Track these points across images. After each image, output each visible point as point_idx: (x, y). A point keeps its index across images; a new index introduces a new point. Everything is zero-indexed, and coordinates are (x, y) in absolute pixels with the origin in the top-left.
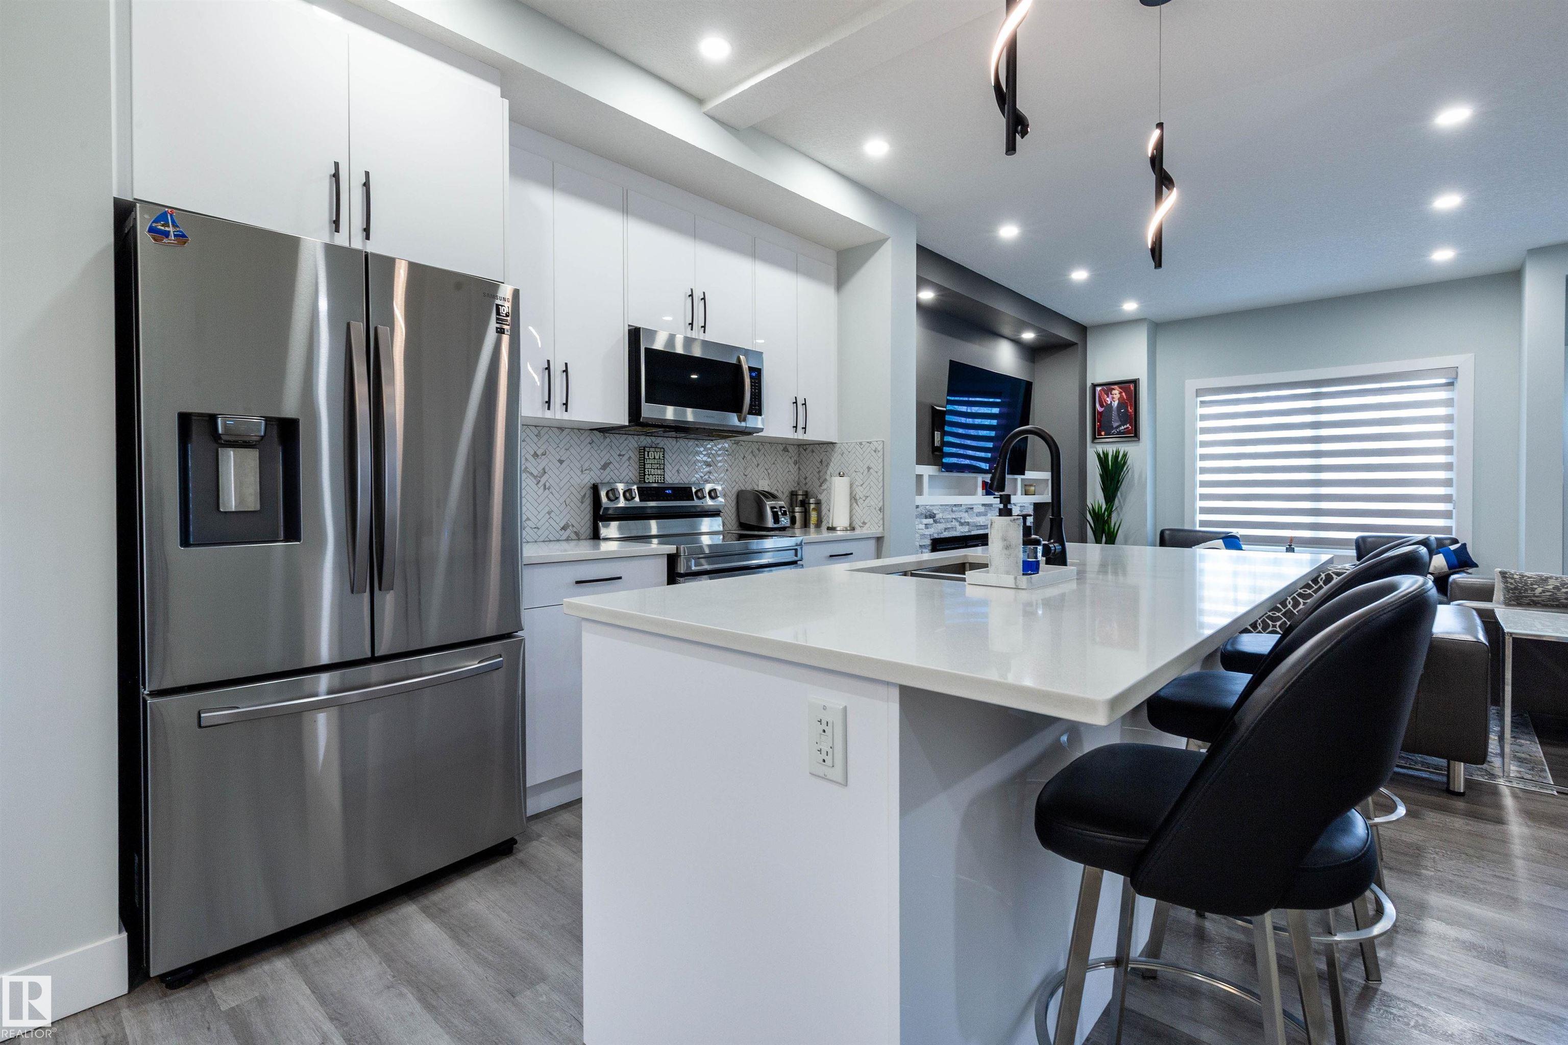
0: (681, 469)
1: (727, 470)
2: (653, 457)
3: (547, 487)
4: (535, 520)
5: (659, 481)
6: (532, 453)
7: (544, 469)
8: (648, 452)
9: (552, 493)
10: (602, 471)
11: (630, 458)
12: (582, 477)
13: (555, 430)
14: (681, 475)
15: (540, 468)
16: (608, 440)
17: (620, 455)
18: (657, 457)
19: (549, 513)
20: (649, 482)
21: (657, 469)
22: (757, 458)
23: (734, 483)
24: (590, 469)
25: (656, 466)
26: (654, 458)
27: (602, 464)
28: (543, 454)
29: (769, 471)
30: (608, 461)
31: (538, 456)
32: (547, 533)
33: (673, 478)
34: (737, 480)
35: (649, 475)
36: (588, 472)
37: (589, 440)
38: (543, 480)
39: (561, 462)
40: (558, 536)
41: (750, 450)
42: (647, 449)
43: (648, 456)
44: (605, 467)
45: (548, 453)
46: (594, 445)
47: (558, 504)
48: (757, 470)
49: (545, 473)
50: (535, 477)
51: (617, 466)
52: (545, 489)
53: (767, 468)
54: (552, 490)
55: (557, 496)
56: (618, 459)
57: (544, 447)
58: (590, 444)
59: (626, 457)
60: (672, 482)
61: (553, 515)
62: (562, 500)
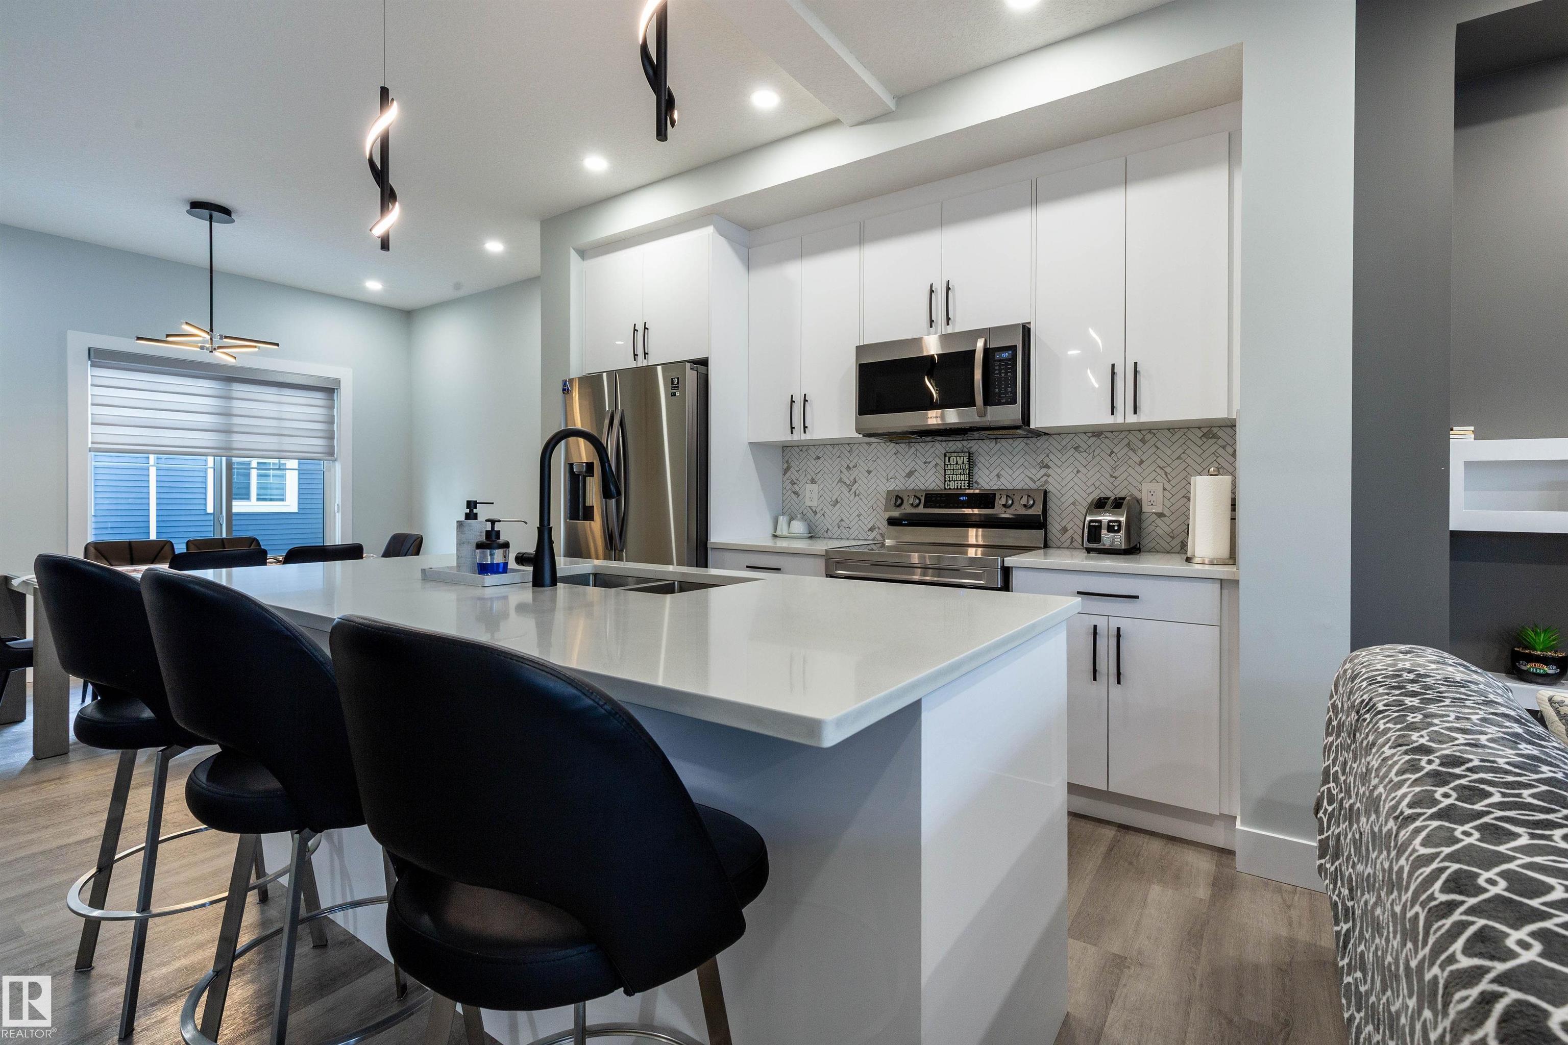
0: (1002, 472)
1: (1078, 472)
2: (955, 463)
3: (857, 494)
4: (848, 522)
5: (963, 487)
6: (846, 466)
7: (855, 479)
8: (949, 458)
9: (861, 499)
10: (907, 479)
11: (937, 465)
12: (888, 484)
13: (865, 446)
14: (1002, 479)
15: (852, 479)
16: (913, 449)
17: (925, 463)
18: (960, 462)
19: (859, 516)
20: (950, 489)
21: (961, 474)
22: (1140, 453)
23: (1093, 488)
24: (895, 478)
25: (958, 472)
26: (957, 464)
27: (907, 471)
28: (854, 467)
29: (1168, 470)
30: (913, 469)
31: (850, 468)
32: (857, 532)
33: (991, 484)
34: (1097, 484)
35: (950, 481)
36: (893, 480)
37: (894, 451)
38: (854, 488)
39: (869, 472)
40: (866, 536)
41: (1126, 441)
42: (948, 455)
43: (949, 461)
44: (910, 474)
45: (858, 465)
46: (899, 455)
47: (866, 509)
48: (1138, 468)
49: (856, 482)
50: (848, 486)
51: (923, 474)
52: (855, 496)
53: (1162, 464)
54: (861, 496)
55: (866, 502)
56: (923, 466)
57: (855, 460)
58: (895, 454)
59: (934, 463)
60: (989, 488)
61: (862, 517)
62: (869, 505)
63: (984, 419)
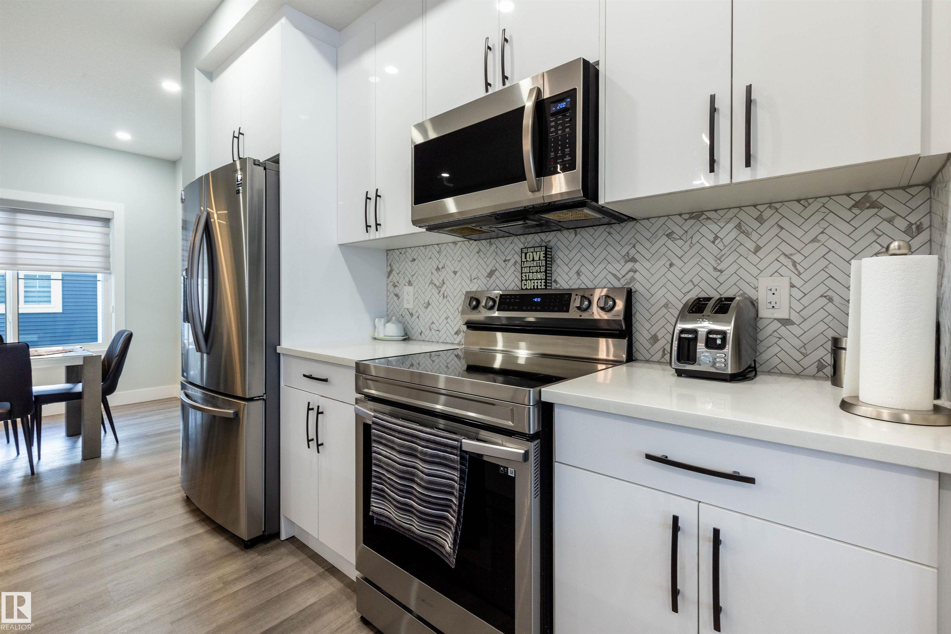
0: (583, 269)
1: (671, 265)
2: (531, 259)
3: (445, 295)
4: (438, 325)
5: (539, 287)
6: (436, 267)
7: (443, 280)
8: (526, 254)
9: (448, 301)
10: (488, 279)
11: (516, 262)
12: (472, 285)
13: (451, 245)
14: (583, 277)
15: (441, 280)
16: (494, 246)
17: (505, 261)
18: (536, 258)
19: (447, 318)
20: (526, 289)
21: (537, 272)
22: (755, 236)
23: (690, 286)
24: (477, 278)
25: (534, 270)
26: (533, 260)
27: (488, 271)
28: (443, 268)
29: (798, 258)
30: (494, 268)
31: (439, 269)
32: (445, 336)
33: (571, 283)
34: (696, 280)
35: (526, 280)
36: (476, 280)
37: (476, 249)
38: (443, 290)
39: (455, 273)
40: (453, 341)
41: (736, 221)
42: (525, 251)
43: (526, 258)
44: (491, 274)
45: (446, 266)
46: (481, 253)
47: (453, 311)
48: (754, 259)
49: (444, 283)
50: (437, 287)
51: (503, 273)
52: (444, 297)
53: (788, 250)
54: (449, 298)
55: (453, 304)
56: (503, 264)
57: (443, 261)
58: (478, 253)
59: (512, 261)
60: (568, 287)
61: (449, 320)
62: (455, 307)
63: (538, 195)
